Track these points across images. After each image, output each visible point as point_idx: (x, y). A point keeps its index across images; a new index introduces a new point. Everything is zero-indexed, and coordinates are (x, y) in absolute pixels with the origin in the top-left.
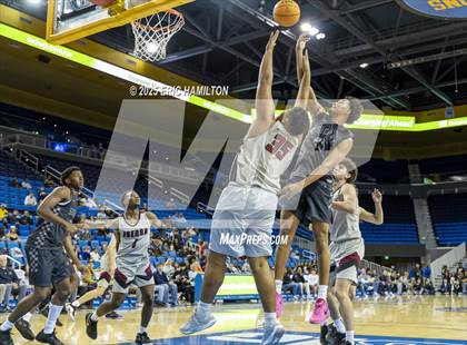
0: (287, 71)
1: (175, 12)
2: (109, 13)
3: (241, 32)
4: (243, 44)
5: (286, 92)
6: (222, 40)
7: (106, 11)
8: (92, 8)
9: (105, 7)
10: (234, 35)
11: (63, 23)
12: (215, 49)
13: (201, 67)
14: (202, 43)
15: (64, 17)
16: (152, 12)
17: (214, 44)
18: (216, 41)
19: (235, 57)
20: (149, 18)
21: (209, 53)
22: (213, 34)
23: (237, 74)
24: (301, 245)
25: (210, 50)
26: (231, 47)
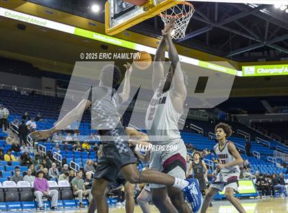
0: (266, 38)
2: (144, 10)
3: (231, 14)
4: (233, 22)
5: (266, 52)
6: (219, 21)
7: (142, 8)
8: (133, 8)
9: (140, 6)
10: (227, 17)
11: (115, 20)
12: (214, 28)
13: (205, 41)
14: (205, 25)
15: (116, 16)
17: (214, 25)
18: (214, 22)
19: (228, 32)
21: (210, 31)
22: (212, 18)
23: (230, 43)
24: (283, 158)
25: (211, 29)
26: (224, 25)
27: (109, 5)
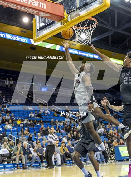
1: (93, 19)
2: (61, 24)
3: (128, 22)
8: (53, 23)
9: (59, 21)
11: (40, 32)
13: (108, 42)
15: (41, 29)
16: (82, 20)
17: (115, 30)
20: (80, 23)
25: (112, 33)
26: (122, 30)
27: (36, 20)
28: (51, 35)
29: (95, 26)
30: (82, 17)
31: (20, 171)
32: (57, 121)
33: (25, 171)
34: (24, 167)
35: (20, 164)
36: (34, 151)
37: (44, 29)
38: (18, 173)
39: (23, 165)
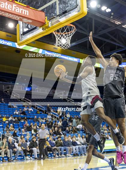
1: (71, 25)
2: (43, 29)
3: (103, 29)
7: (41, 29)
8: (35, 28)
9: (41, 27)
10: (100, 31)
13: (87, 47)
15: (24, 33)
16: (61, 26)
19: (102, 41)
20: (60, 29)
26: (99, 36)
27: (19, 26)
28: (33, 40)
29: (73, 32)
30: (62, 24)
31: (6, 164)
32: (40, 118)
33: (10, 163)
34: (9, 160)
35: (5, 157)
36: (18, 145)
37: (27, 34)
38: (3, 166)
39: (8, 158)
